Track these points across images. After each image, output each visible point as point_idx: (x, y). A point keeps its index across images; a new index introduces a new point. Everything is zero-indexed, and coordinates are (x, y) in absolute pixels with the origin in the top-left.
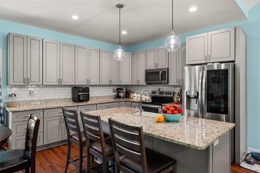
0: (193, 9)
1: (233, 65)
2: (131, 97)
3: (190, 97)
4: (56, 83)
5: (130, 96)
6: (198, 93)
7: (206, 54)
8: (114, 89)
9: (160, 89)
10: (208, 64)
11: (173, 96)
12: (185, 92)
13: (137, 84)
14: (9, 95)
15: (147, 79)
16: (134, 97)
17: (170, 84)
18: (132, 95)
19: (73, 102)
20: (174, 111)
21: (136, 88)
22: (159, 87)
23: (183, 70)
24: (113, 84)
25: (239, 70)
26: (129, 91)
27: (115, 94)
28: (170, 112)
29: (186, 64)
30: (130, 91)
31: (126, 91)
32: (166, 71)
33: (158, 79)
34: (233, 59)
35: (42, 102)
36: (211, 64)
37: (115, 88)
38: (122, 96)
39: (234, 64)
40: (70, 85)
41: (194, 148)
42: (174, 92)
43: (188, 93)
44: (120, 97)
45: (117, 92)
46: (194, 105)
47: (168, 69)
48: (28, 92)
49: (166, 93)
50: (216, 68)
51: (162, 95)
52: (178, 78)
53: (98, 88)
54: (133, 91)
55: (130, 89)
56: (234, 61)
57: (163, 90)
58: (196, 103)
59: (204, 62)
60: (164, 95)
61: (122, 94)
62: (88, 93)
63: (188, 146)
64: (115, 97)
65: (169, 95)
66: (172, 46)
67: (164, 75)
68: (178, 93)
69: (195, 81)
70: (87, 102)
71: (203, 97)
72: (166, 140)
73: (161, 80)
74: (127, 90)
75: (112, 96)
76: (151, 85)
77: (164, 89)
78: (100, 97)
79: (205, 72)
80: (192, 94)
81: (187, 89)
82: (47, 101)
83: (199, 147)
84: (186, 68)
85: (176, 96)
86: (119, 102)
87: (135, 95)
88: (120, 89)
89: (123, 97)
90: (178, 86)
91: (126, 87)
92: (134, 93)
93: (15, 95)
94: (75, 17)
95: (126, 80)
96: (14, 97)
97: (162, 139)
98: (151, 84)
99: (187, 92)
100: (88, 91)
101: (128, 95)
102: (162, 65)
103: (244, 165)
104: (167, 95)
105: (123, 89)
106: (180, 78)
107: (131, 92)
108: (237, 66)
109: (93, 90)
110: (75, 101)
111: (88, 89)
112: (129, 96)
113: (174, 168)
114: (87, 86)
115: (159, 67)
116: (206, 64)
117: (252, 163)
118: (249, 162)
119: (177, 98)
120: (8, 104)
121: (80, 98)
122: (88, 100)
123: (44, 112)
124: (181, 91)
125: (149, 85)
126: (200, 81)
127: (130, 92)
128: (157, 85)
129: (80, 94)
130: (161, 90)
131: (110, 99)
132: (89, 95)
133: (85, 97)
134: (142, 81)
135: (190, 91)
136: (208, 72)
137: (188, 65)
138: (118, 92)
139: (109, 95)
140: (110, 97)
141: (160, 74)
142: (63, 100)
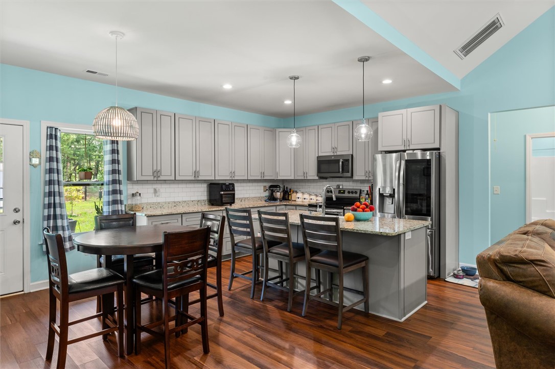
0: (387, 81)
1: (437, 154)
2: (293, 199)
3: (384, 196)
4: (191, 177)
5: (290, 197)
6: (394, 190)
7: (405, 137)
8: (265, 187)
9: (339, 187)
10: (407, 152)
11: (360, 196)
12: (378, 189)
13: (303, 178)
14: (133, 194)
15: (319, 171)
16: (298, 198)
17: (355, 177)
18: (294, 196)
19: (209, 205)
20: (365, 208)
21: (301, 184)
22: (338, 183)
23: (374, 160)
24: (265, 178)
25: (445, 160)
26: (288, 190)
27: (267, 194)
28: (361, 210)
29: (379, 150)
30: (290, 189)
31: (284, 190)
32: (349, 160)
33: (338, 171)
34: (438, 146)
35: (170, 205)
36: (411, 152)
37: (268, 185)
38: (279, 197)
39: (439, 153)
40: (205, 180)
41: (385, 235)
42: (361, 191)
43: (381, 190)
44: (275, 199)
45: (270, 191)
46: (390, 207)
47: (352, 155)
48: (152, 191)
49: (349, 192)
50: (419, 157)
51: (343, 195)
52: (367, 169)
53: (245, 184)
54: (295, 190)
55: (289, 187)
56: (439, 149)
57: (344, 187)
58: (392, 204)
59: (403, 148)
60: (346, 195)
61: (279, 193)
62: (233, 192)
63: (380, 234)
64: (267, 199)
65: (354, 195)
66: (363, 136)
67: (347, 166)
68: (367, 191)
69: (391, 174)
70: (231, 205)
71: (400, 195)
72: (360, 232)
73: (342, 173)
74: (286, 187)
75: (263, 197)
76: (325, 180)
77: (347, 185)
78: (245, 199)
79: (403, 163)
80: (387, 192)
81: (379, 184)
82: (176, 204)
83: (390, 234)
84: (379, 157)
85: (363, 195)
86: (276, 206)
87: (299, 195)
88: (276, 186)
89: (280, 199)
90: (368, 181)
91: (283, 184)
92: (297, 192)
93: (140, 194)
94: (228, 87)
95: (285, 172)
96: (139, 198)
97: (356, 231)
98: (326, 178)
99: (379, 189)
100: (233, 190)
101: (286, 195)
102: (343, 150)
103: (450, 279)
104: (351, 195)
105: (279, 186)
106: (370, 169)
107: (292, 191)
108: (443, 155)
109: (240, 188)
110: (213, 205)
111: (233, 185)
112: (288, 197)
113: (367, 264)
114: (230, 182)
115: (339, 153)
116: (404, 151)
117: (460, 277)
118: (456, 276)
119: (365, 199)
120: (132, 207)
121: (223, 199)
122: (234, 202)
123: (183, 218)
124: (372, 188)
125: (321, 180)
126: (397, 174)
127: (290, 192)
128: (334, 179)
129: (222, 193)
130: (341, 187)
131: (260, 202)
132: (234, 194)
133: (229, 197)
134: (312, 173)
135: (384, 188)
136: (407, 162)
137: (381, 152)
138: (272, 192)
139: (258, 195)
140: (260, 198)
141: (341, 163)
142: (196, 202)
